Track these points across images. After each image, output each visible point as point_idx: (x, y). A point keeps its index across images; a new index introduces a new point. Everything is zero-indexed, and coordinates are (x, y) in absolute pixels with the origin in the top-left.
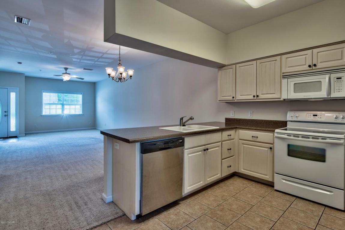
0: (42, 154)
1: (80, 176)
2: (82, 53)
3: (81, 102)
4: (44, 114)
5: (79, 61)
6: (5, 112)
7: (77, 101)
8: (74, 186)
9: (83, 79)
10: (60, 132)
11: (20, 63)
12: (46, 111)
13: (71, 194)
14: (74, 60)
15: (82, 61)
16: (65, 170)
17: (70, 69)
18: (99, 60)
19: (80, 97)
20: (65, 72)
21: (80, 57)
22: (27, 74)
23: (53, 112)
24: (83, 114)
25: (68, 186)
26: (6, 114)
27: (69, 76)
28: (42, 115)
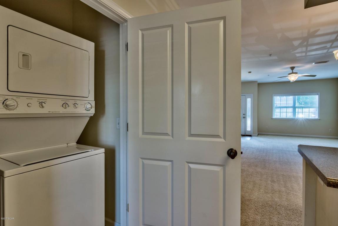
0: (261, 156)
1: (285, 197)
2: (305, 43)
3: (317, 104)
4: (274, 117)
5: (304, 54)
6: (244, 114)
7: (312, 103)
8: (271, 206)
9: (316, 76)
10: (289, 137)
11: (250, 72)
12: (277, 114)
13: (263, 215)
14: (298, 55)
15: (308, 54)
16: (273, 181)
17: (298, 67)
18: (333, 46)
19: (315, 98)
20: (291, 71)
21: (304, 49)
22: (259, 81)
23: (284, 116)
24: (319, 119)
25: (265, 203)
26: (244, 116)
27: (295, 75)
28: (273, 118)
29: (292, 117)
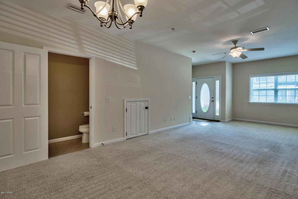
4: (251, 102)
6: (212, 98)
11: (194, 52)
12: (255, 98)
23: (263, 100)
28: (249, 102)
29: (274, 102)
